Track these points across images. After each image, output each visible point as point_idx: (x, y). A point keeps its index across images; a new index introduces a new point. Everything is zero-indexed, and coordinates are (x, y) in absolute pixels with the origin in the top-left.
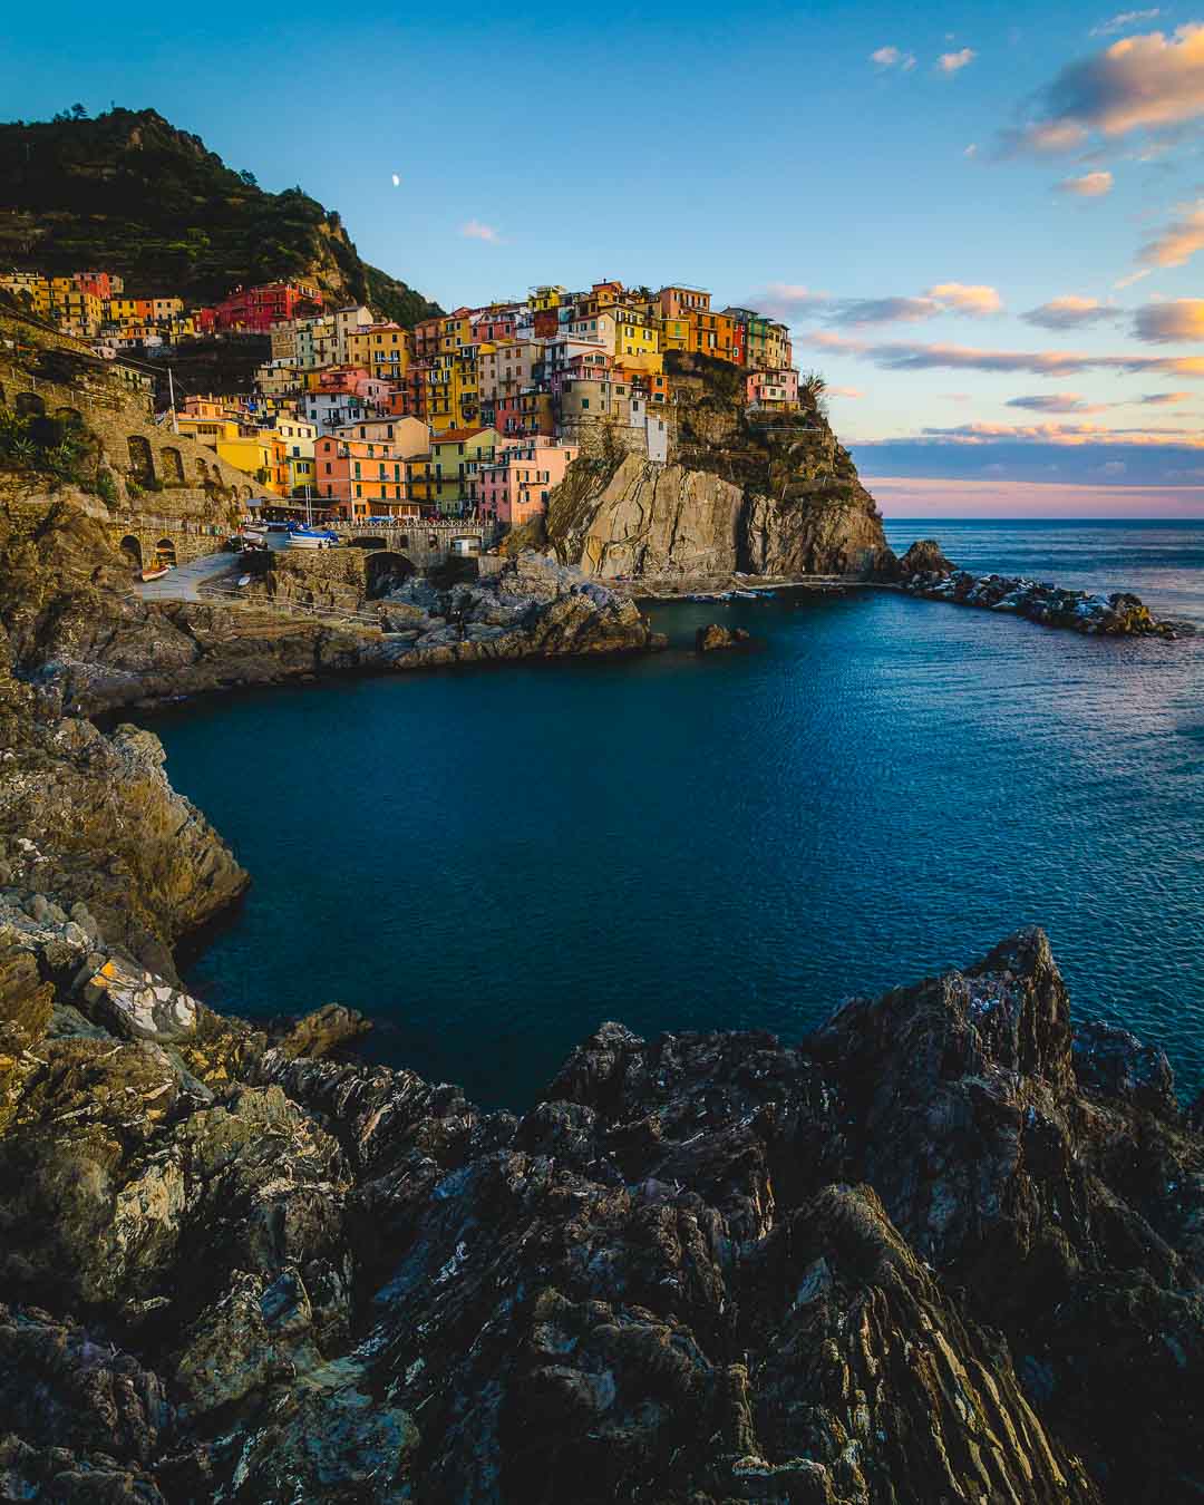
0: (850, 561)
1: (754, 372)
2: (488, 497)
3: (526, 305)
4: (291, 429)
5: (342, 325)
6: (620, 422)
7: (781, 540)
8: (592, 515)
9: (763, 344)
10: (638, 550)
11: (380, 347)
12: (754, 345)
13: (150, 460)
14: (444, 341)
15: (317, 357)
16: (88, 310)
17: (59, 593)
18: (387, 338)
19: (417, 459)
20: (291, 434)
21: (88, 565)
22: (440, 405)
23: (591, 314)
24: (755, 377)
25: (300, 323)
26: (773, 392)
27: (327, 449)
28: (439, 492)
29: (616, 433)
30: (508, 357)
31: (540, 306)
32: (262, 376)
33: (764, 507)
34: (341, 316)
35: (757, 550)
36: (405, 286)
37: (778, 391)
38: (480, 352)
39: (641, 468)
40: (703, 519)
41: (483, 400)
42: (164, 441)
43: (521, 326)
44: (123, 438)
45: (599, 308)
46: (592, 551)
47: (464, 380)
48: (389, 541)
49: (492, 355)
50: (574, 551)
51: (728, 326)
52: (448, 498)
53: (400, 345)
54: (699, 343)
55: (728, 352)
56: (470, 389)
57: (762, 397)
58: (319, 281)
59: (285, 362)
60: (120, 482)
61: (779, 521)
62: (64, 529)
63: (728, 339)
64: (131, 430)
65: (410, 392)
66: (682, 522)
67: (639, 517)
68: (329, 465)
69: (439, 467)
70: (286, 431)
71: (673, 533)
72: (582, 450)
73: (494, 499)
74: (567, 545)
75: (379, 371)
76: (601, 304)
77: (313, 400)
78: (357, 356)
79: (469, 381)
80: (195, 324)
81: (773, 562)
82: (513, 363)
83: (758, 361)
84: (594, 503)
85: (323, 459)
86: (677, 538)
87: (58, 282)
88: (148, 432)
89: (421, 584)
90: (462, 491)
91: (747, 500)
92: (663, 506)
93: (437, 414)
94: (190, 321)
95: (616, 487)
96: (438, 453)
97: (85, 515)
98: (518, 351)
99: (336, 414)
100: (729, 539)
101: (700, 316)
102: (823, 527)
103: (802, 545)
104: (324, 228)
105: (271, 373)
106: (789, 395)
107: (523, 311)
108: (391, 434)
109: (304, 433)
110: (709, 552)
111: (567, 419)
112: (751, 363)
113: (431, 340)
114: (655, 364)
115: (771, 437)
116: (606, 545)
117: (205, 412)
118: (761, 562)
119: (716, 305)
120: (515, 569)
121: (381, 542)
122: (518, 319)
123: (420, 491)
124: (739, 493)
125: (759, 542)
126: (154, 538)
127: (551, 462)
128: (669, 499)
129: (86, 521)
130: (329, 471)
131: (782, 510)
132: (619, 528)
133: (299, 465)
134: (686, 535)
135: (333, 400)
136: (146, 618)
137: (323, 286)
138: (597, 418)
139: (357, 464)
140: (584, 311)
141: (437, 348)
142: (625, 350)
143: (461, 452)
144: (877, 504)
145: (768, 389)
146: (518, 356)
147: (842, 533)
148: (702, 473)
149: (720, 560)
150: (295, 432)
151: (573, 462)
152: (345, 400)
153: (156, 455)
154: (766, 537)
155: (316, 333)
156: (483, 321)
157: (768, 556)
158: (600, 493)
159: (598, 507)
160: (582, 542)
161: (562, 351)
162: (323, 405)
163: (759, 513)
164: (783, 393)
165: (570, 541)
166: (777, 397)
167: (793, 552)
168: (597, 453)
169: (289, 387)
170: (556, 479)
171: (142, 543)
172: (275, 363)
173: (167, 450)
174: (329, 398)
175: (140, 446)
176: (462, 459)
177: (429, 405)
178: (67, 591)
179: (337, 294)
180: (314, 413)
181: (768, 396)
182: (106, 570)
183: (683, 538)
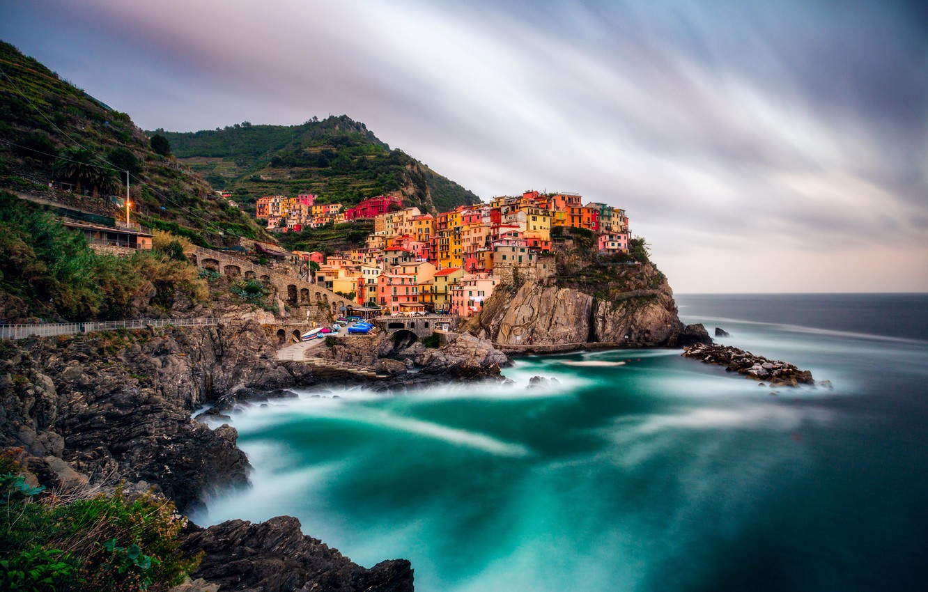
0: (653, 334)
1: (603, 234)
2: (456, 303)
3: (488, 205)
4: (369, 271)
5: (405, 216)
6: (522, 265)
7: (614, 323)
8: (505, 312)
9: (609, 220)
10: (530, 330)
11: (420, 227)
12: (604, 221)
13: (296, 294)
14: (449, 224)
15: (394, 231)
16: (302, 211)
17: (244, 357)
18: (424, 222)
19: (428, 282)
20: (369, 273)
21: (257, 345)
22: (445, 255)
23: (516, 210)
24: (603, 238)
25: (387, 215)
26: (613, 245)
27: (383, 281)
28: (436, 299)
29: (520, 271)
30: (475, 232)
31: (495, 206)
32: (369, 240)
33: (603, 306)
34: (405, 212)
35: (599, 328)
36: (455, 183)
37: (616, 244)
38: (463, 230)
39: (533, 287)
40: (569, 313)
41: (463, 252)
42: (303, 286)
43: (485, 216)
44: (285, 286)
45: (520, 208)
46: (504, 330)
47: (455, 242)
48: (406, 325)
49: (468, 231)
50: (495, 331)
51: (589, 212)
52: (440, 303)
53: (429, 226)
54: (573, 221)
55: (589, 226)
56: (458, 247)
57: (607, 247)
58: (403, 192)
59: (381, 233)
60: (282, 305)
61: (613, 313)
62: (250, 330)
63: (589, 219)
64: (289, 283)
65: (431, 248)
66: (556, 315)
67: (531, 313)
68: (383, 288)
69: (436, 287)
70: (366, 272)
71: (551, 320)
72: (502, 280)
73: (458, 304)
74: (491, 328)
75: (419, 237)
76: (521, 205)
77: (386, 254)
78: (411, 230)
79: (457, 243)
80: (345, 215)
81: (608, 335)
82: (478, 235)
83: (607, 228)
84: (506, 307)
85: (381, 285)
86: (553, 323)
87: (292, 200)
88: (297, 283)
89: (419, 346)
90: (446, 299)
91: (595, 302)
92: (544, 308)
93: (442, 259)
94: (343, 214)
95: (519, 299)
96: (436, 281)
97: (259, 324)
98: (480, 229)
99: (396, 259)
100: (584, 323)
101: (573, 209)
102: (637, 316)
103: (626, 326)
104: (409, 167)
105: (373, 239)
106: (623, 245)
107: (486, 208)
108: (416, 272)
109: (375, 272)
110: (571, 330)
111: (495, 264)
112: (602, 229)
113: (443, 223)
114: (545, 235)
115: (610, 268)
116: (512, 327)
117: (334, 264)
118: (601, 335)
119: (584, 202)
120: (455, 342)
121: (402, 325)
122: (483, 213)
123: (428, 299)
124: (591, 299)
125: (600, 324)
126: (292, 329)
127: (485, 287)
128: (548, 303)
129: (259, 327)
130: (383, 291)
131: (614, 308)
132: (520, 318)
133: (371, 288)
134: (559, 321)
135: (395, 253)
136: (275, 368)
137: (404, 194)
138: (510, 264)
139: (395, 288)
140: (513, 209)
141: (446, 226)
142: (532, 228)
143: (446, 280)
144: (675, 301)
145: (610, 243)
146: (480, 231)
147: (648, 319)
148: (568, 289)
149: (579, 334)
150: (371, 272)
151: (498, 286)
152: (400, 253)
153: (299, 292)
154: (604, 321)
155: (395, 219)
156: (468, 214)
157: (606, 331)
158: (510, 302)
159: (508, 309)
160: (499, 326)
161: (498, 231)
162: (390, 256)
163: (600, 308)
164: (619, 245)
165: (493, 326)
166: (616, 247)
167: (620, 329)
168: (510, 282)
169: (381, 244)
170: (489, 293)
171: (286, 332)
172: (376, 233)
173: (304, 290)
174: (393, 253)
175: (292, 289)
176: (446, 284)
177: (440, 255)
178: (247, 357)
179: (412, 197)
180: (386, 259)
181: (611, 247)
182: (264, 347)
183: (556, 323)
